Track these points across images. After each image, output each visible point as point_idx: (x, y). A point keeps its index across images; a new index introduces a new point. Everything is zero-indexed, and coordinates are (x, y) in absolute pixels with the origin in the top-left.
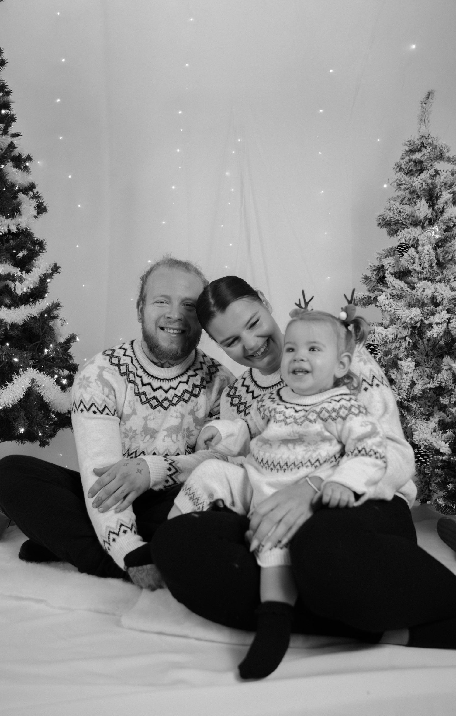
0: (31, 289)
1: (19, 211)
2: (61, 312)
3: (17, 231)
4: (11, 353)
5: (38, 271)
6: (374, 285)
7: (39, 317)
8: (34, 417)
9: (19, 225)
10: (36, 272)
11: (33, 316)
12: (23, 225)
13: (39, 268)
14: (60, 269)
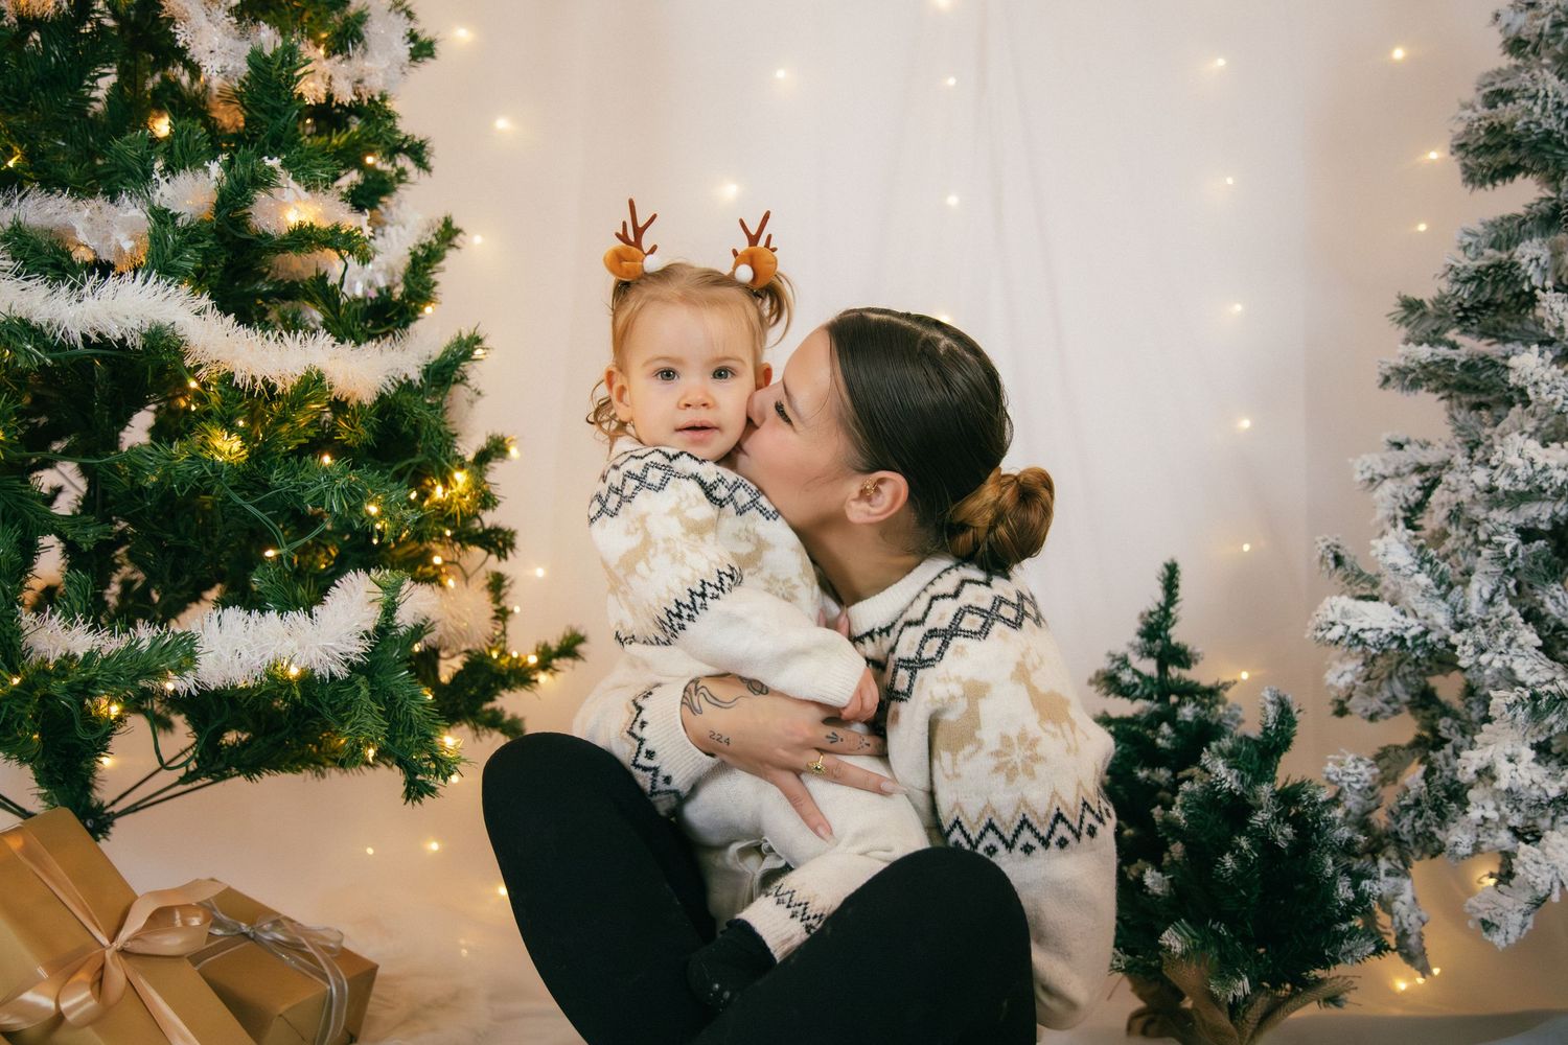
0: (379, 291)
1: (361, 38)
2: (481, 371)
3: (355, 98)
4: (363, 488)
5: (398, 235)
6: (1435, 328)
7: (421, 381)
8: (401, 705)
9: (360, 81)
10: (394, 238)
11: (406, 377)
12: (375, 84)
13: (404, 227)
14: (460, 236)
